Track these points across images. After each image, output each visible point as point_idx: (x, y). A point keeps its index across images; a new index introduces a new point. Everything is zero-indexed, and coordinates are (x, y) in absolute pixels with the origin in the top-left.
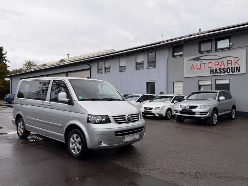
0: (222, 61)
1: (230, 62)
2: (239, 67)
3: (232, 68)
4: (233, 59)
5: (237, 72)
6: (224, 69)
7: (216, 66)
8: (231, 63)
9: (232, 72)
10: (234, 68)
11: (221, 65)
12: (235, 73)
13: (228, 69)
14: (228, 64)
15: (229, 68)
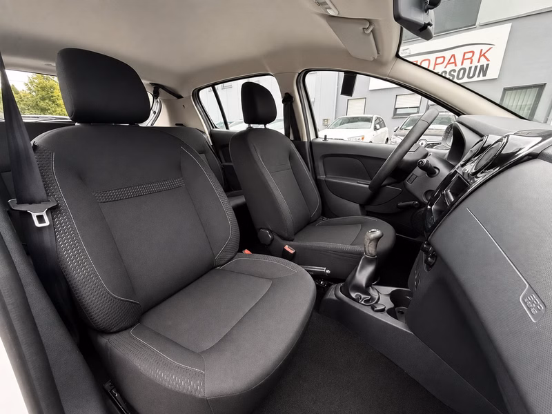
0: (453, 56)
1: (470, 55)
2: (488, 65)
3: (470, 68)
4: (477, 49)
5: (479, 76)
6: (452, 73)
7: (437, 66)
8: (471, 58)
9: (469, 77)
10: (476, 67)
11: (449, 63)
12: (475, 79)
13: (462, 71)
14: (464, 59)
15: (465, 69)
